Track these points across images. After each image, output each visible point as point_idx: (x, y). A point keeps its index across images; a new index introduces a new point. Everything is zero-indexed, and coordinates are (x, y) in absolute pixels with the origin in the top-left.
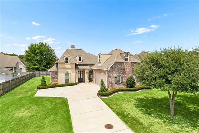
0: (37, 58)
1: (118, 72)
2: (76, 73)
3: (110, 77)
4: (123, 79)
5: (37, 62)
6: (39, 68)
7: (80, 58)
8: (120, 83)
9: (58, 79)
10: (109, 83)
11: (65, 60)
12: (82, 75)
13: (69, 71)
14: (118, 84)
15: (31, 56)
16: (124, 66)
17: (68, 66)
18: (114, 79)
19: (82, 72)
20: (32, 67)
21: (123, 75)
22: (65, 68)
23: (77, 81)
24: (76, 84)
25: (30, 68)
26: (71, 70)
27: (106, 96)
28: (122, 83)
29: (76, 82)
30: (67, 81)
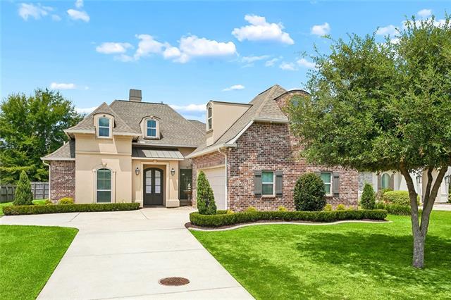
0: (29, 141)
1: (265, 156)
2: (137, 172)
3: (238, 174)
4: (286, 183)
5: (27, 155)
6: (36, 173)
7: (151, 124)
8: (274, 196)
9: (73, 188)
10: (233, 195)
11: (98, 127)
12: (158, 182)
13: (113, 164)
14: (265, 199)
15: (9, 134)
16: (288, 139)
17: (107, 147)
18: (250, 182)
19: (158, 174)
20: (10, 169)
21: (286, 171)
22: (97, 153)
23: (140, 199)
24: (133, 207)
25: (5, 172)
26: (118, 161)
27: (212, 226)
28: (279, 195)
29: (137, 201)
30: (104, 196)
